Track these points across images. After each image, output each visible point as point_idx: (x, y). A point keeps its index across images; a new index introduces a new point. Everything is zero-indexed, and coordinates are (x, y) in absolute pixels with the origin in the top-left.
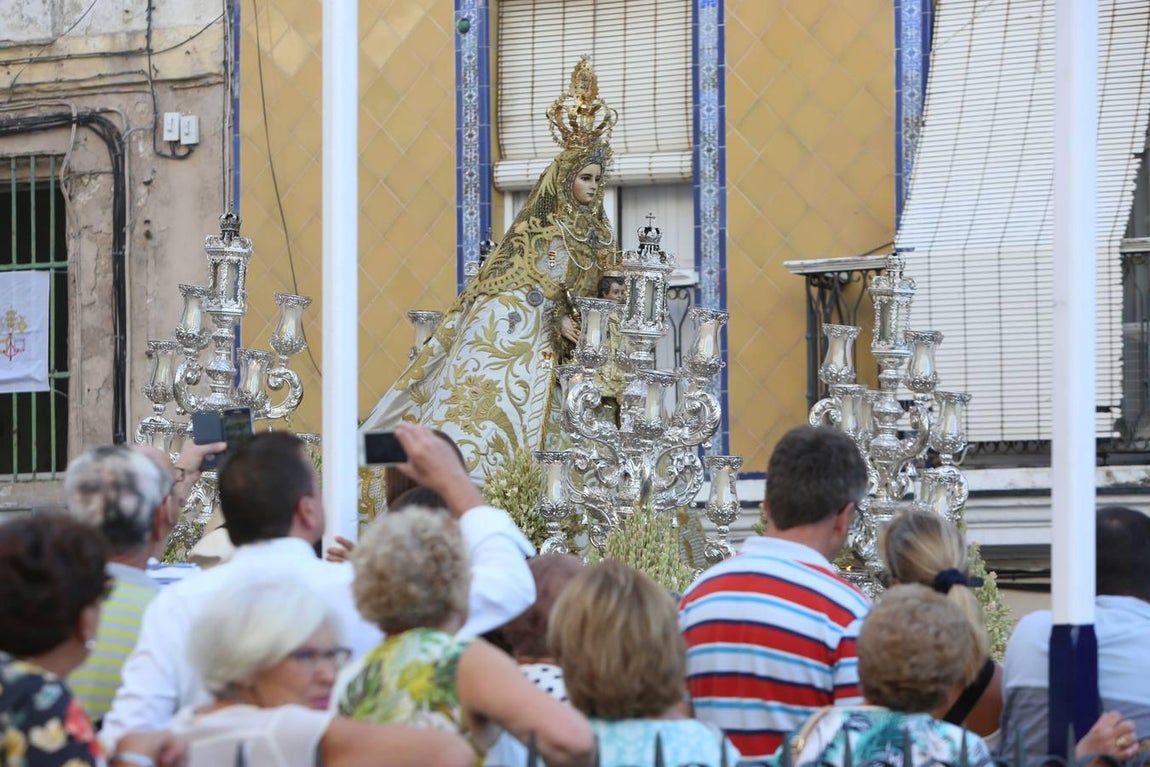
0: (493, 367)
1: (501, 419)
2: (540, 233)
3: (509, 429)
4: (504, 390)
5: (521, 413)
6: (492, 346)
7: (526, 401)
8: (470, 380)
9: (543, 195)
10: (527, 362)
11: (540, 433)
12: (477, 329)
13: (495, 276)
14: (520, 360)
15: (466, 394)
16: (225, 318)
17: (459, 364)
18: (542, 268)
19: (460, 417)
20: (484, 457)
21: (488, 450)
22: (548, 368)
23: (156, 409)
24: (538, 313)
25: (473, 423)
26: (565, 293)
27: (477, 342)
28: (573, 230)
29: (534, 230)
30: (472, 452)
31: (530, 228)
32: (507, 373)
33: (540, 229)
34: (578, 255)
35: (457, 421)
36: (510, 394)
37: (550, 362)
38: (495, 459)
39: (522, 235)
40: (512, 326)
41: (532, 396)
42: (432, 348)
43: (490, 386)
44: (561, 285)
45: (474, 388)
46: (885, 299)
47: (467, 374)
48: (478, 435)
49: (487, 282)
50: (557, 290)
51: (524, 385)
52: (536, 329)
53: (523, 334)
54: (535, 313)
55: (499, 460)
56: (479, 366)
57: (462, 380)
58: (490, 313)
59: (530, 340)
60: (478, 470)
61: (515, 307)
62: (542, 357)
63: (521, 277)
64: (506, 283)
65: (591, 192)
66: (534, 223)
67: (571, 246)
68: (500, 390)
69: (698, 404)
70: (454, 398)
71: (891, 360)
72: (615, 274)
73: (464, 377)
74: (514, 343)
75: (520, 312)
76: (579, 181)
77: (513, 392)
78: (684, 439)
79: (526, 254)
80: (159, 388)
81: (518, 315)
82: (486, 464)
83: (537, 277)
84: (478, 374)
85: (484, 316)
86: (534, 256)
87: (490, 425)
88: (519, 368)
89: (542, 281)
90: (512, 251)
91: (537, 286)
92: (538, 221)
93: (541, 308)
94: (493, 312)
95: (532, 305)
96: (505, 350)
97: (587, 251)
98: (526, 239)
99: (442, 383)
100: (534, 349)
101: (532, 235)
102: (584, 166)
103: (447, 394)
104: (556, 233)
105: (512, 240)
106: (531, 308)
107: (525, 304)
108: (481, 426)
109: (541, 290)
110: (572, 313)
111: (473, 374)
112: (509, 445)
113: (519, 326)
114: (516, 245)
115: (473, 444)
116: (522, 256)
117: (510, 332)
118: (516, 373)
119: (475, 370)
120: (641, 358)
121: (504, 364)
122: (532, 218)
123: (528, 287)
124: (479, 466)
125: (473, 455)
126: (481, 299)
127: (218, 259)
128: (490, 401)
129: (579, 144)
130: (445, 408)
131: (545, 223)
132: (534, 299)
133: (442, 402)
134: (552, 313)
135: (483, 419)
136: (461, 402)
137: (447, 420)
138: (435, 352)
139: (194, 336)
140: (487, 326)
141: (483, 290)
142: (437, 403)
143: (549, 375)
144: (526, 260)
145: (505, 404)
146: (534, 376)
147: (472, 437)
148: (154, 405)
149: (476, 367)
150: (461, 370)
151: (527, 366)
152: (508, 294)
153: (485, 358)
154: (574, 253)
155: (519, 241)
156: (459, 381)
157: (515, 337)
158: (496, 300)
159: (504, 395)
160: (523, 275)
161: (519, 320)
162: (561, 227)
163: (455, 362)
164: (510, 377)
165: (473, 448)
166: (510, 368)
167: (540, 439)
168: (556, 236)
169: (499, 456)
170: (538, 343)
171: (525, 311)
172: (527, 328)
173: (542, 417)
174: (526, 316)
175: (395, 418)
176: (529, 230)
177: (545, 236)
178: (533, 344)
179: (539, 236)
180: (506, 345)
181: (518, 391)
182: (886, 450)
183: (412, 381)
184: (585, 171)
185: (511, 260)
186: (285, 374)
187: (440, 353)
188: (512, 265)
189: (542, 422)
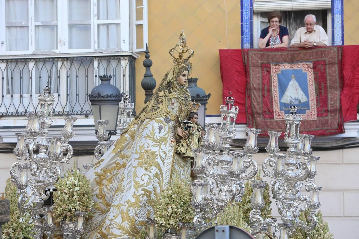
0: (154, 146)
1: (158, 166)
2: (168, 96)
3: (160, 169)
4: (158, 155)
5: (164, 163)
6: (154, 138)
7: (165, 159)
8: (146, 151)
9: (169, 82)
10: (165, 144)
11: (170, 171)
12: (147, 132)
13: (152, 112)
14: (163, 143)
15: (145, 156)
16: (45, 125)
17: (141, 145)
18: (169, 109)
19: (143, 165)
20: (152, 180)
21: (153, 178)
22: (173, 146)
23: (18, 159)
24: (169, 126)
25: (148, 167)
26: (179, 119)
27: (148, 136)
28: (180, 95)
29: (167, 95)
30: (148, 178)
31: (165, 94)
32: (159, 149)
33: (168, 94)
34: (181, 104)
35: (142, 167)
36: (161, 157)
37: (173, 144)
38: (156, 181)
39: (162, 97)
40: (160, 131)
41: (167, 157)
42: (127, 138)
43: (153, 153)
44: (177, 115)
45: (148, 154)
46: (291, 122)
47: (145, 149)
48: (150, 172)
49: (150, 114)
50: (175, 117)
51: (165, 153)
52: (168, 132)
53: (164, 134)
54: (168, 126)
55: (157, 181)
56: (149, 146)
57: (143, 151)
58: (152, 126)
59: (166, 136)
60: (150, 185)
61: (161, 124)
62: (171, 142)
63: (163, 112)
64: (157, 114)
65: (185, 81)
66: (166, 92)
67: (179, 101)
68: (157, 155)
69: (248, 164)
70: (140, 158)
71: (292, 144)
72: (195, 111)
73: (144, 150)
74: (161, 137)
75: (163, 125)
76: (181, 77)
77: (161, 155)
78: (243, 177)
79: (164, 104)
80: (21, 151)
81: (162, 127)
82: (153, 182)
83: (168, 112)
84: (149, 149)
85: (149, 127)
86: (167, 105)
87: (154, 168)
88: (163, 147)
89: (170, 114)
90: (159, 103)
91: (168, 116)
92: (168, 92)
93: (170, 124)
94: (153, 125)
95: (166, 123)
96: (158, 139)
97: (184, 103)
98: (164, 98)
99: (134, 152)
100: (168, 139)
101: (166, 96)
102: (183, 71)
103: (137, 156)
104: (174, 96)
105: (159, 98)
106: (166, 124)
107: (164, 122)
108: (151, 168)
109: (169, 117)
110: (181, 126)
111: (147, 149)
112: (160, 175)
113: (163, 130)
114: (160, 100)
115: (149, 175)
116: (162, 104)
117: (159, 133)
118: (162, 148)
119: (148, 147)
120: (227, 147)
121: (158, 145)
122: (165, 90)
123: (165, 116)
124: (151, 184)
125: (149, 180)
126: (148, 120)
127: (43, 103)
128: (154, 159)
129: (181, 63)
130: (137, 162)
131: (170, 92)
132: (167, 121)
133: (136, 159)
134: (175, 126)
135: (151, 166)
136: (144, 159)
137: (138, 166)
138: (128, 139)
139: (37, 132)
140: (151, 130)
141: (148, 117)
142: (133, 159)
143: (173, 149)
144: (164, 106)
145: (159, 160)
146: (168, 149)
147: (148, 173)
148: (18, 158)
149: (148, 146)
150: (141, 148)
151: (166, 146)
152: (158, 119)
153: (151, 143)
154: (180, 103)
155: (161, 99)
156: (142, 151)
157: (162, 135)
158: (154, 121)
159: (158, 156)
160: (163, 111)
161: (162, 128)
162: (175, 93)
163: (139, 144)
164: (160, 150)
165: (149, 177)
166: (160, 146)
167: (170, 173)
168: (174, 97)
169: (157, 179)
170: (169, 137)
171: (164, 125)
172: (166, 131)
173: (171, 165)
174: (165, 127)
175: (112, 164)
176: (165, 95)
177: (170, 97)
178: (168, 137)
179: (168, 97)
180: (158, 138)
181: (163, 155)
182: (290, 177)
183: (119, 150)
184: (183, 73)
185: (159, 106)
186: (67, 146)
187: (129, 140)
188: (159, 108)
189: (171, 167)
